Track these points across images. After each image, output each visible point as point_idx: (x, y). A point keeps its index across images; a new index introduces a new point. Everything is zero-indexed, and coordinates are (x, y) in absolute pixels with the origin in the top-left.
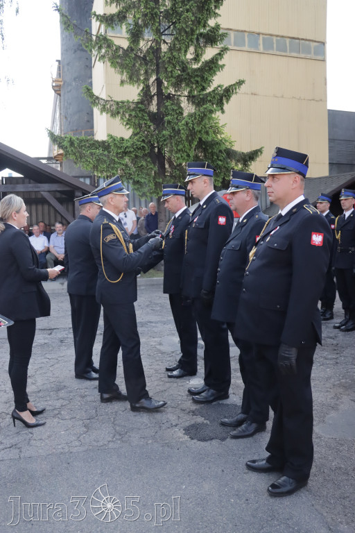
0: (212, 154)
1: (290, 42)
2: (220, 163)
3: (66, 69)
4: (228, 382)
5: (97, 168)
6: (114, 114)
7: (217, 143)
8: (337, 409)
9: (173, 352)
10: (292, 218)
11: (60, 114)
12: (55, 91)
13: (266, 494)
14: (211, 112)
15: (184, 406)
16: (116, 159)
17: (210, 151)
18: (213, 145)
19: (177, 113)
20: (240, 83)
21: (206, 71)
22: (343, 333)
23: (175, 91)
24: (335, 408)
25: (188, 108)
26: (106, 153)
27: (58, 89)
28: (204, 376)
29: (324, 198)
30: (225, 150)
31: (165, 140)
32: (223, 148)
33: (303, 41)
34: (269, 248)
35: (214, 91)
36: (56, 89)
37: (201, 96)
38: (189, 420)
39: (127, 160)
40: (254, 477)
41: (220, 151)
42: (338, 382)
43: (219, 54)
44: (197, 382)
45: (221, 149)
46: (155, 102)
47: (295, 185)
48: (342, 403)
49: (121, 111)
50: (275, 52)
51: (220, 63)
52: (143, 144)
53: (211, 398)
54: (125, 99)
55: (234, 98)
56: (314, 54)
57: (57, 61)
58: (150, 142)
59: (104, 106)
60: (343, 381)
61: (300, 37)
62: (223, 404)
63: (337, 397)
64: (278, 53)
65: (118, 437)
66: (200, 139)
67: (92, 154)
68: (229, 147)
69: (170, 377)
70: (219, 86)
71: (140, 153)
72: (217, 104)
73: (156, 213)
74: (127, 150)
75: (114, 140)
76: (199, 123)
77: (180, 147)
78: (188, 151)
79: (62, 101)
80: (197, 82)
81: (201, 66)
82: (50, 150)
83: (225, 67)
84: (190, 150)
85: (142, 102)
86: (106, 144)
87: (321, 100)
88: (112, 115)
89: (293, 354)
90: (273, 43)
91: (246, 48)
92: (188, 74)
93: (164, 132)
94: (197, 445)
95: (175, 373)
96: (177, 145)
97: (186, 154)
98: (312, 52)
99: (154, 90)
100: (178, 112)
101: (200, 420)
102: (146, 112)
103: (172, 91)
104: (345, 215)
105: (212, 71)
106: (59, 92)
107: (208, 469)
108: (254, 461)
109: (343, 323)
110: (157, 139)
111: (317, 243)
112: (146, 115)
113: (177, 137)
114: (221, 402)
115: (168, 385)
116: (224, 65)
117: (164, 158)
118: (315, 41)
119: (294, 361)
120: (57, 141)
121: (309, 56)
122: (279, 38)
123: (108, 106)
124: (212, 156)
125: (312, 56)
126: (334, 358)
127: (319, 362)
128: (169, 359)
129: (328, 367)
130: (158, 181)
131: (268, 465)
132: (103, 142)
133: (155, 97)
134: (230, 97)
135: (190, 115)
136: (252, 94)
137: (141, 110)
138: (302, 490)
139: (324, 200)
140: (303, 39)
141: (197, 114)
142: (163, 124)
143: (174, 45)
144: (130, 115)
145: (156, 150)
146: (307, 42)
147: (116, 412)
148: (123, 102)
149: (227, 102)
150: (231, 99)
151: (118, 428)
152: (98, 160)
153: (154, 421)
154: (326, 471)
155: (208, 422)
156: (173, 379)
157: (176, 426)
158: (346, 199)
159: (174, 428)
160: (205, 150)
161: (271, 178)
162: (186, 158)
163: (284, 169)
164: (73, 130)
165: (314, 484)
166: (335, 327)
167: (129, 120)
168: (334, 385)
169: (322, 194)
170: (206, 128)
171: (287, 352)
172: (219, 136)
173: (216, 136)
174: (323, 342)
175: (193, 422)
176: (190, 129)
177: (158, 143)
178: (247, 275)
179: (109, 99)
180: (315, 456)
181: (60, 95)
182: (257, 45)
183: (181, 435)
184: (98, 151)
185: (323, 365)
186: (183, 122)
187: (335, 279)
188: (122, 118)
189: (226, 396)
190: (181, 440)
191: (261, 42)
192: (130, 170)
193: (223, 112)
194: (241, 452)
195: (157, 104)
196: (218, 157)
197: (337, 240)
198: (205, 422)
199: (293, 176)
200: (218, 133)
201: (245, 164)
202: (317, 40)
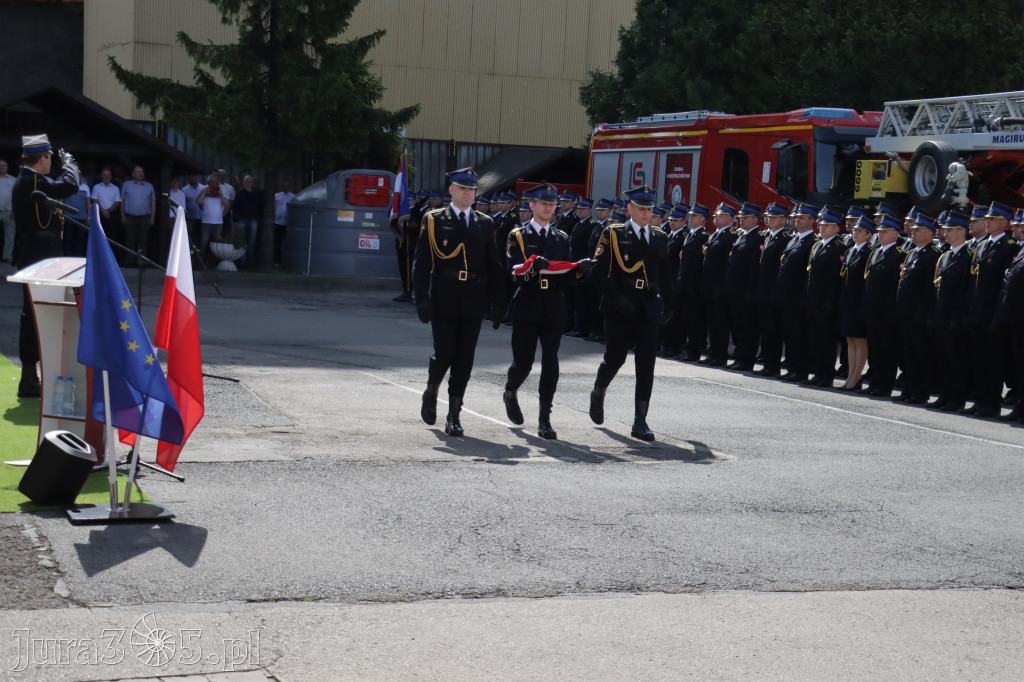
20: (381, 33)
49: (224, 59)
54: (228, 43)
59: (202, 53)
99: (266, 25)
120: (124, 78)
123: (208, 54)
132: (194, 88)
133: (268, 35)
134: (365, 52)
148: (226, 47)
150: (368, 53)
179: (209, 44)
200: (359, 74)
201: (394, 128)
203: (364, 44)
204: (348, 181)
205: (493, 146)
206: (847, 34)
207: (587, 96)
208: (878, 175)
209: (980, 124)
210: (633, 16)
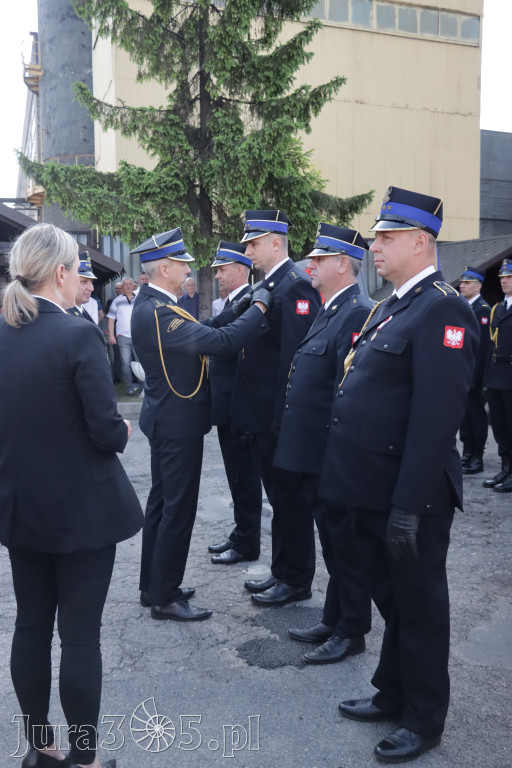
0: (290, 199)
1: (422, 15)
2: (302, 214)
3: (47, 50)
4: (310, 572)
5: (98, 219)
6: (127, 131)
7: (298, 182)
8: (489, 619)
9: (220, 522)
10: (415, 302)
11: (38, 126)
12: (29, 86)
13: (373, 759)
14: (290, 129)
15: (237, 611)
16: (130, 205)
17: (286, 194)
18: (290, 184)
19: (232, 131)
20: (338, 82)
21: (283, 61)
22: (499, 495)
23: (231, 93)
24: (485, 616)
25: (251, 123)
26: (114, 193)
27: (33, 84)
28: (270, 561)
29: (472, 274)
30: (310, 194)
31: (212, 175)
32: (307, 190)
33: (444, 13)
34: (376, 352)
35: (294, 95)
36: (31, 82)
37: (273, 104)
38: (244, 634)
39: (148, 206)
40: (352, 729)
41: (303, 196)
42: (491, 574)
43: (306, 33)
44: (260, 571)
45: (304, 191)
46: (197, 110)
47: (419, 250)
48: (497, 608)
49: (140, 125)
50: (397, 32)
51: (307, 49)
52: (175, 181)
53: (283, 598)
54: (147, 106)
55: (326, 107)
56: (462, 33)
57: (32, 33)
58: (188, 177)
59: (111, 116)
60: (499, 572)
61: (440, 6)
62: (301, 608)
63: (488, 598)
64: (402, 33)
65: (127, 661)
66: (271, 174)
67: (89, 195)
68: (317, 189)
69: (215, 562)
70: (303, 88)
71: (171, 196)
72: (299, 118)
73: (197, 296)
74: (149, 190)
75: (129, 174)
76: (270, 148)
77: (239, 187)
78: (251, 194)
79: (41, 104)
80: (268, 78)
81: (275, 53)
82: (21, 187)
83: (314, 58)
84: (254, 192)
85: (175, 111)
86: (115, 179)
87: (470, 114)
88: (124, 132)
89: (411, 525)
90: (395, 17)
91: (349, 24)
92: (253, 65)
93: (212, 162)
94: (259, 674)
95: (224, 556)
96: (233, 184)
97: (247, 198)
98: (460, 32)
99: (195, 91)
100: (234, 128)
101: (263, 633)
102: (181, 128)
103: (224, 92)
104: (506, 303)
105: (294, 62)
106: (35, 89)
107: (275, 715)
108: (353, 703)
109: (499, 478)
110: (200, 173)
111: (453, 344)
112: (182, 132)
113: (232, 171)
114: (298, 604)
115: (211, 575)
116: (312, 54)
117: (210, 203)
118: (464, 14)
119: (413, 537)
120: (33, 172)
121: (452, 39)
122: (403, 8)
123: (119, 117)
124: (290, 202)
125: (458, 39)
126: (484, 536)
127: (459, 541)
128: (214, 533)
129: (473, 550)
130: (200, 241)
131: (375, 710)
132: (111, 176)
133: (198, 103)
134: (320, 105)
135: (255, 135)
136: (357, 102)
137: (173, 124)
138: (432, 752)
139: (472, 278)
140: (443, 10)
141: (267, 132)
142: (210, 149)
143: (230, 14)
144: (155, 132)
145: (198, 191)
146: (451, 15)
147: (126, 620)
148: (142, 110)
149: (316, 114)
150: (323, 108)
151: (128, 647)
152: (100, 206)
153: (189, 635)
154: (470, 720)
155: (278, 638)
156: (219, 566)
157: (224, 642)
158: (509, 277)
159: (221, 646)
160: (278, 194)
161: (380, 238)
162: (248, 205)
163: (402, 222)
164: (60, 155)
165: (451, 742)
166: (486, 485)
167: (152, 139)
168: (484, 579)
169: (470, 269)
170: (280, 156)
171: (403, 522)
172: (301, 170)
173: (297, 170)
174: (465, 508)
175: (252, 637)
176: (254, 158)
177: (201, 179)
178: (341, 396)
179: (120, 105)
180: (453, 695)
181: (37, 93)
182: (366, 19)
183: (232, 658)
184: (100, 190)
185: (465, 545)
186: (244, 146)
187: (487, 407)
188: (141, 137)
189: (307, 595)
190: (232, 666)
191: (374, 13)
192: (152, 223)
193: (308, 131)
194: (331, 688)
195: (201, 115)
196: (299, 205)
197: (493, 343)
198: (272, 636)
199: (416, 235)
200: (299, 165)
201: (343, 218)
202: (467, 11)
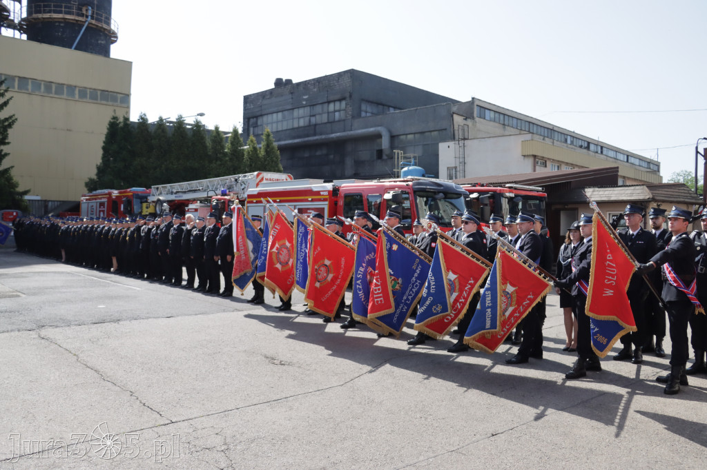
1: (101, 94)
50: (89, 100)
56: (120, 101)
61: (110, 90)
64: (91, 101)
90: (87, 94)
91: (65, 97)
98: (119, 101)
118: (121, 94)
121: (115, 104)
122: (91, 90)
125: (118, 104)
136: (67, 130)
140: (111, 92)
146: (114, 94)
182: (73, 95)
191: (77, 92)
202: (123, 92)
203: (6, 171)
204: (3, 214)
205: (60, 201)
206: (163, 166)
207: (87, 185)
208: (147, 208)
209: (172, 193)
210: (101, 161)
